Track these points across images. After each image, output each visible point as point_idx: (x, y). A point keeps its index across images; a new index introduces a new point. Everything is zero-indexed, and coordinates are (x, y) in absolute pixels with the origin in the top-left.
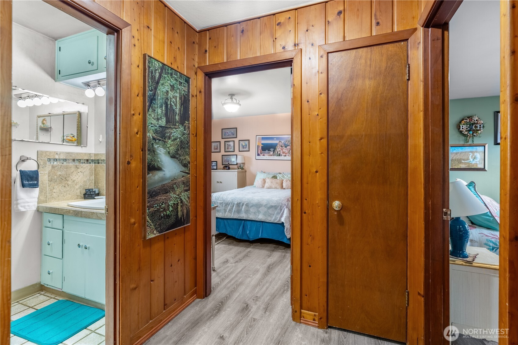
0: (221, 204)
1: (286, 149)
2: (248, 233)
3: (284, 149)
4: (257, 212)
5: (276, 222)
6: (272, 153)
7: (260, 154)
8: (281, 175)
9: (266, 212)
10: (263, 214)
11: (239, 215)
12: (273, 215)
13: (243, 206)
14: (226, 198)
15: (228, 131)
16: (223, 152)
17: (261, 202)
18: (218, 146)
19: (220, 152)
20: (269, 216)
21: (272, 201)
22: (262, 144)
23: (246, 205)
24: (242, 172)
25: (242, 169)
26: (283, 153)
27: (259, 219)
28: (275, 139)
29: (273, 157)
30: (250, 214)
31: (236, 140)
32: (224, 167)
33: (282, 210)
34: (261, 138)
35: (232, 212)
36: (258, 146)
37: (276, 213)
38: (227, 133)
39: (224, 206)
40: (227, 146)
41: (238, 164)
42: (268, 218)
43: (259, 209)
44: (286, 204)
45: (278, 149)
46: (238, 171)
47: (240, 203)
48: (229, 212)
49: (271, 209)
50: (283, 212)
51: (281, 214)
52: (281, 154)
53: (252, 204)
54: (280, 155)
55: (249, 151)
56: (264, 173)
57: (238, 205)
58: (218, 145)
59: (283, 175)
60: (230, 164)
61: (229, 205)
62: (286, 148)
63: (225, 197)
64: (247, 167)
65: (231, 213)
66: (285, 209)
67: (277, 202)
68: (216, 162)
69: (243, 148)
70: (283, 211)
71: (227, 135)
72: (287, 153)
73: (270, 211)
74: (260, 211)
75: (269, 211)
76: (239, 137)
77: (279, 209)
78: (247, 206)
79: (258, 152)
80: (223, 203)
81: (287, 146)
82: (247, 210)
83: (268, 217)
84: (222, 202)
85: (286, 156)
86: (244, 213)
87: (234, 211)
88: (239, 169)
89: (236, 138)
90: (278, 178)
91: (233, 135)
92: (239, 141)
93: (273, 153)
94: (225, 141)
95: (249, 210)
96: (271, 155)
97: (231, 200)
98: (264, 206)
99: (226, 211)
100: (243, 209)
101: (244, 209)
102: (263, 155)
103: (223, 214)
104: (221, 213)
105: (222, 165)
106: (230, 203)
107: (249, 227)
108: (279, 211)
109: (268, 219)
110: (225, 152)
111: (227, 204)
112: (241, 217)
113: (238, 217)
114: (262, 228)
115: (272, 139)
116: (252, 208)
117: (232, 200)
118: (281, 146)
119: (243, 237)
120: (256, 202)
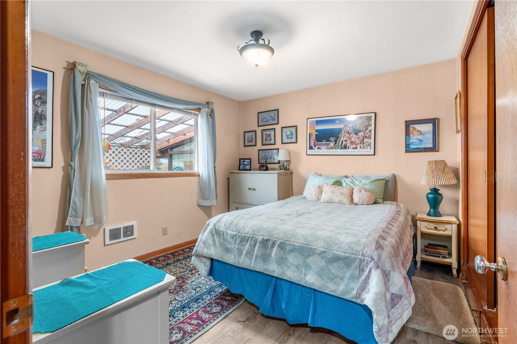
0: (233, 237)
1: (357, 137)
2: (283, 307)
3: (353, 137)
4: (302, 265)
5: (347, 297)
6: (332, 144)
7: (313, 146)
8: (349, 179)
9: (322, 269)
10: (316, 273)
11: (265, 267)
12: (342, 279)
13: (273, 247)
14: (243, 227)
15: (266, 115)
16: (259, 146)
17: (311, 244)
18: (252, 137)
19: (256, 145)
20: (331, 280)
21: (337, 244)
22: (317, 131)
23: (279, 245)
24: (286, 174)
25: (287, 170)
26: (352, 143)
27: (307, 282)
28: (338, 122)
29: (334, 150)
30: (288, 268)
31: (278, 128)
32: (260, 167)
33: (363, 270)
34: (315, 122)
35: (253, 256)
36: (310, 134)
37: (347, 275)
38: (266, 118)
39: (238, 242)
40: (265, 136)
41: (280, 162)
42: (328, 284)
43: (308, 261)
44: (375, 258)
45: (343, 138)
46: (278, 173)
47: (267, 240)
48: (247, 257)
49: (335, 264)
50: (368, 277)
51: (361, 280)
52: (348, 145)
53: (292, 247)
54: (345, 147)
55: (296, 142)
56: (320, 175)
57: (264, 245)
58: (252, 135)
59: (352, 179)
60: (268, 162)
61: (247, 242)
62: (357, 135)
63: (241, 224)
64: (293, 167)
65: (251, 259)
66: (373, 271)
67: (349, 247)
68: (250, 159)
69: (288, 138)
70: (366, 273)
71: (265, 120)
72: (358, 144)
73: (334, 269)
74: (309, 266)
75: (330, 267)
76: (282, 123)
77: (356, 269)
78: (282, 249)
79: (310, 144)
80: (236, 235)
81: (358, 132)
82: (282, 258)
83: (327, 282)
84: (235, 233)
85: (356, 148)
86: (274, 264)
87: (256, 256)
88: (281, 169)
89: (278, 124)
90: (344, 185)
91: (274, 120)
92: (282, 128)
93: (335, 144)
94: (262, 130)
95: (286, 258)
96: (332, 148)
97: (251, 231)
98: (319, 254)
99: (242, 254)
100: (273, 255)
101: (276, 254)
102: (319, 148)
103: (235, 258)
104: (233, 256)
105: (259, 164)
106: (249, 237)
107: (285, 293)
108: (357, 272)
109: (327, 287)
110: (262, 145)
111: (244, 240)
112: (270, 272)
113: (263, 269)
114: (315, 302)
115: (332, 121)
116: (292, 254)
117: (253, 231)
118: (348, 133)
119: (274, 312)
120: (300, 241)
